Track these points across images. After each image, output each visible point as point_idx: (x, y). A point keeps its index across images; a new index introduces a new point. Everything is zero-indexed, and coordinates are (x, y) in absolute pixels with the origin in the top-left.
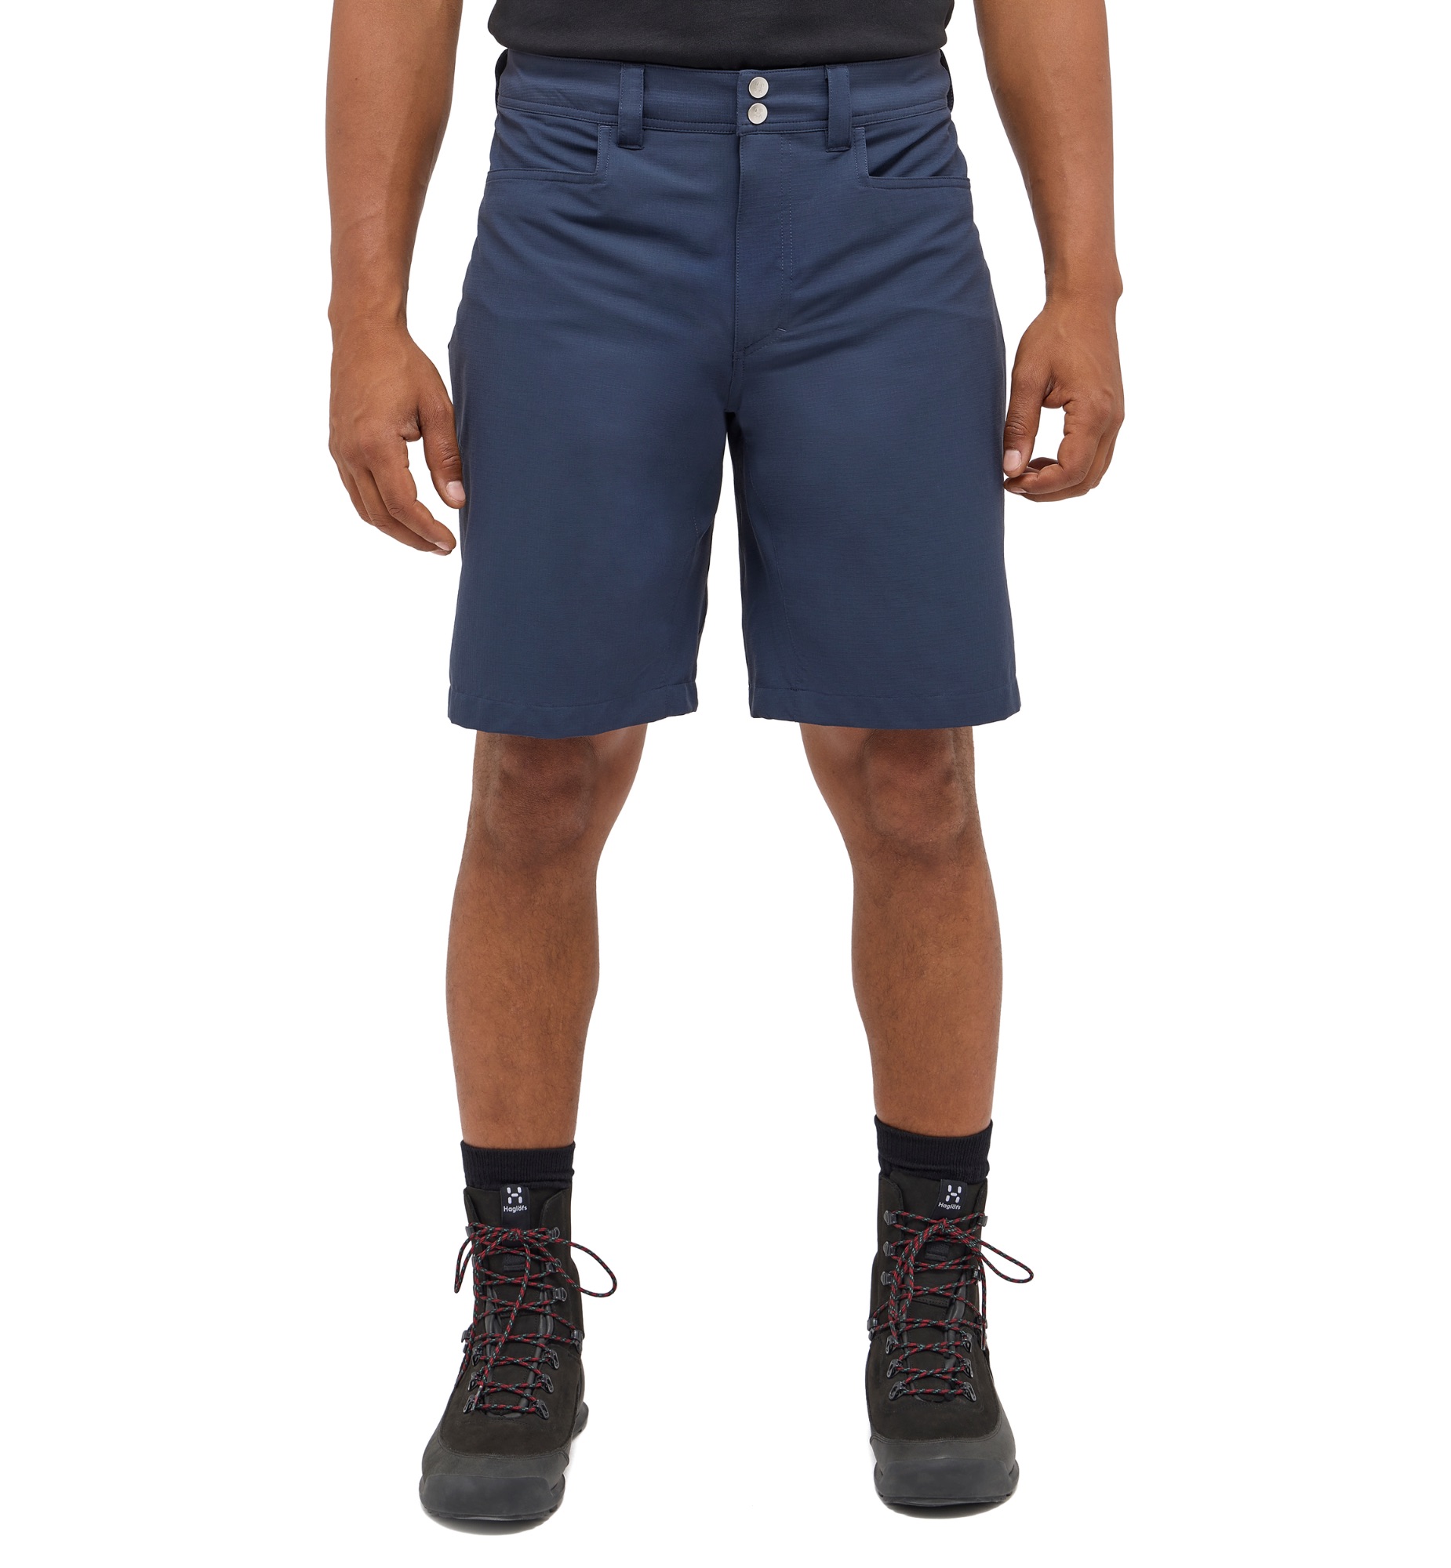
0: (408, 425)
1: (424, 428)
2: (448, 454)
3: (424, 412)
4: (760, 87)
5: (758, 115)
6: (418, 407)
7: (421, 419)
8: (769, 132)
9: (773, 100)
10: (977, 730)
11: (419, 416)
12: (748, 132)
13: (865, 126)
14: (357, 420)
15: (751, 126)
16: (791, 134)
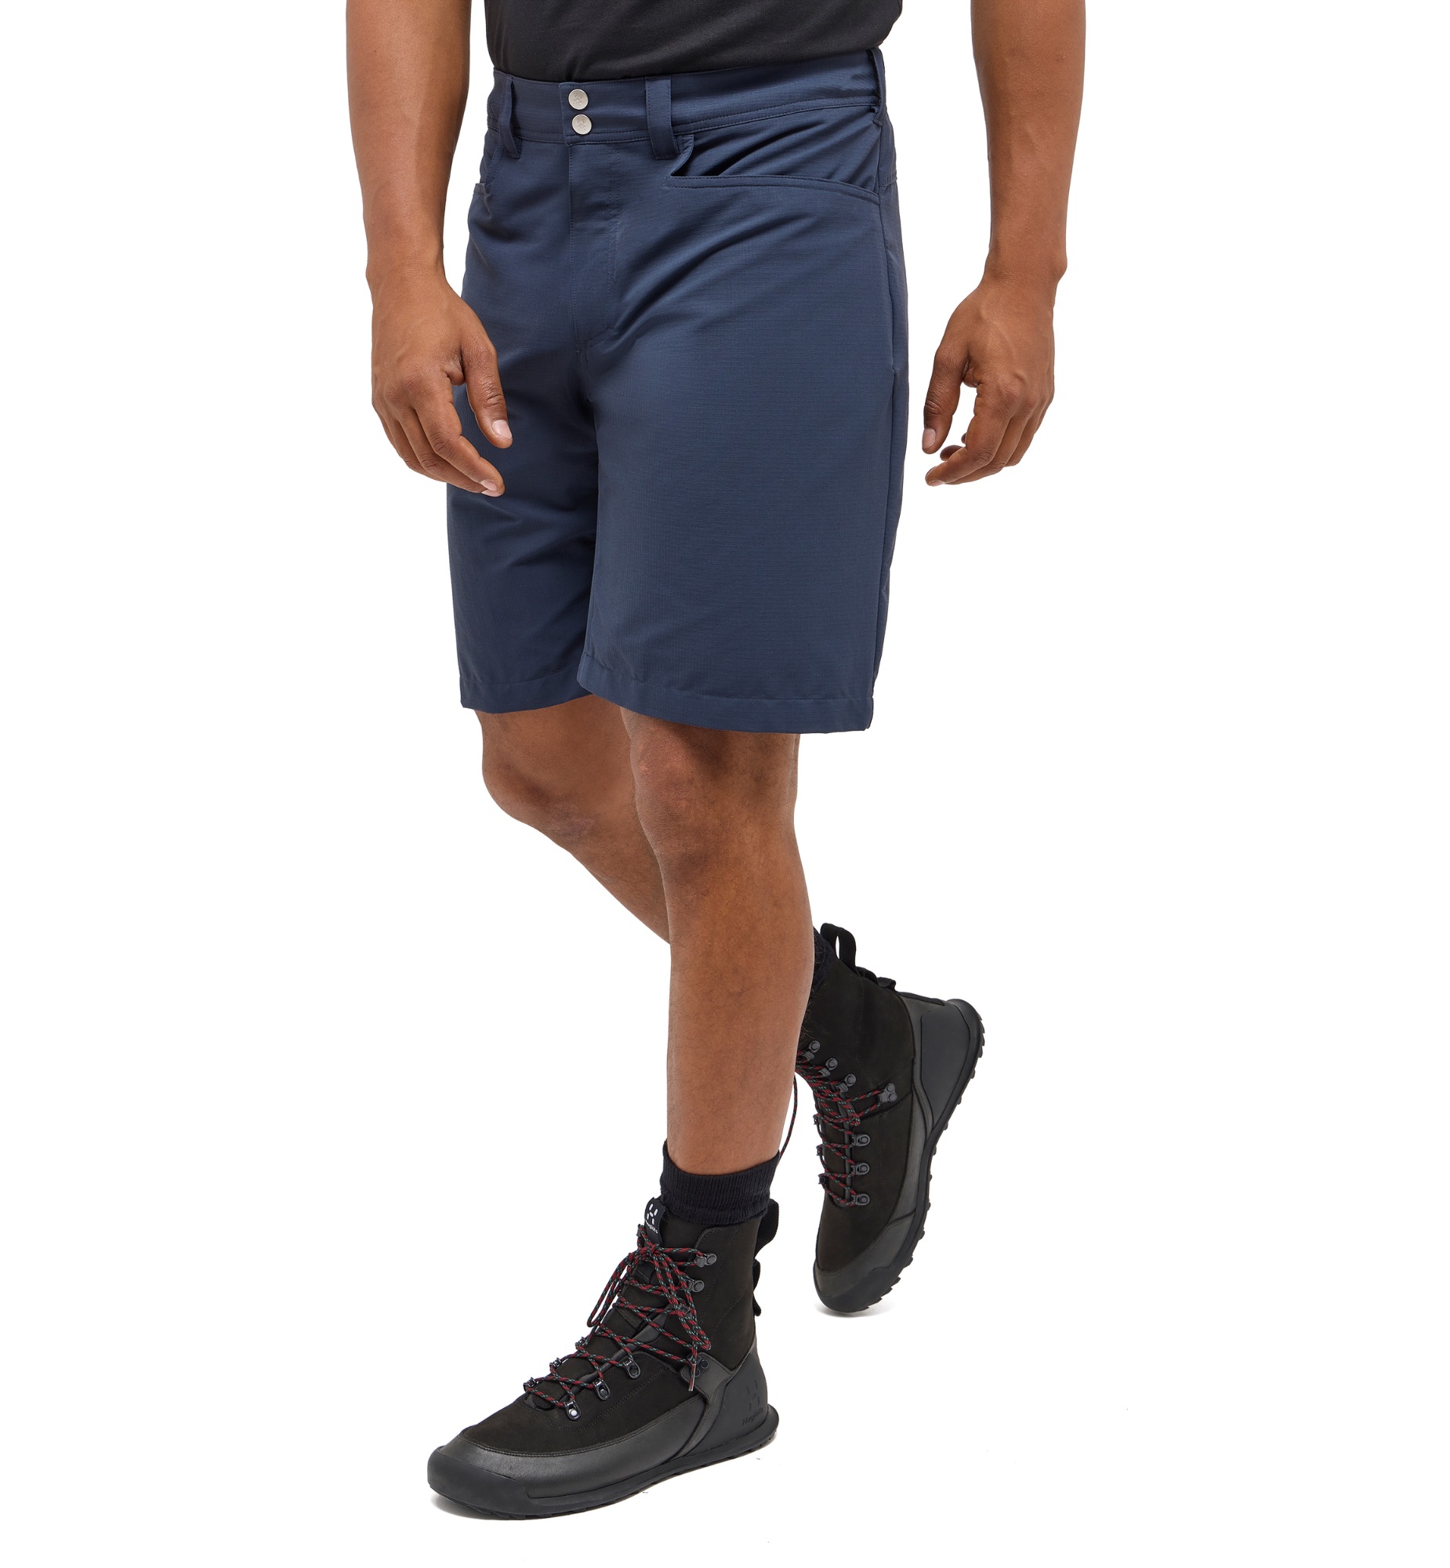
0: (452, 363)
1: (466, 369)
2: (492, 394)
3: (466, 352)
4: (578, 99)
5: (582, 126)
6: (460, 347)
7: (464, 359)
8: (597, 142)
9: (599, 111)
10: (805, 738)
11: (462, 356)
12: (575, 143)
13: (694, 133)
14: (400, 360)
15: (578, 137)
16: (617, 145)
